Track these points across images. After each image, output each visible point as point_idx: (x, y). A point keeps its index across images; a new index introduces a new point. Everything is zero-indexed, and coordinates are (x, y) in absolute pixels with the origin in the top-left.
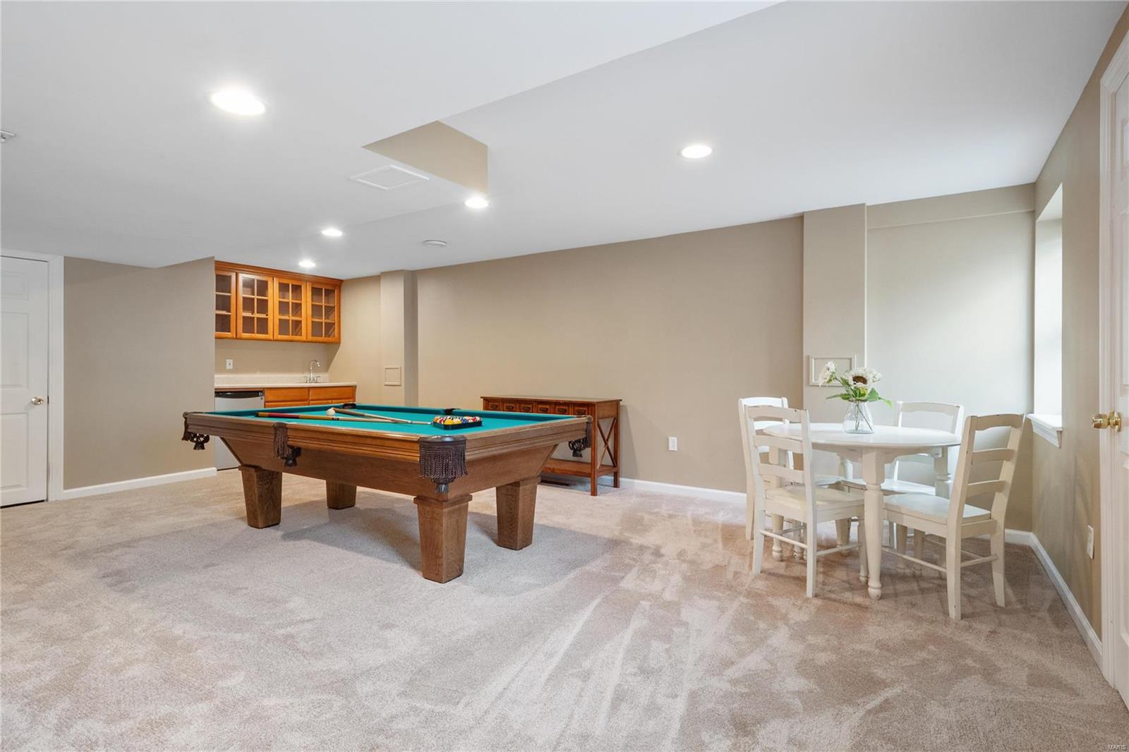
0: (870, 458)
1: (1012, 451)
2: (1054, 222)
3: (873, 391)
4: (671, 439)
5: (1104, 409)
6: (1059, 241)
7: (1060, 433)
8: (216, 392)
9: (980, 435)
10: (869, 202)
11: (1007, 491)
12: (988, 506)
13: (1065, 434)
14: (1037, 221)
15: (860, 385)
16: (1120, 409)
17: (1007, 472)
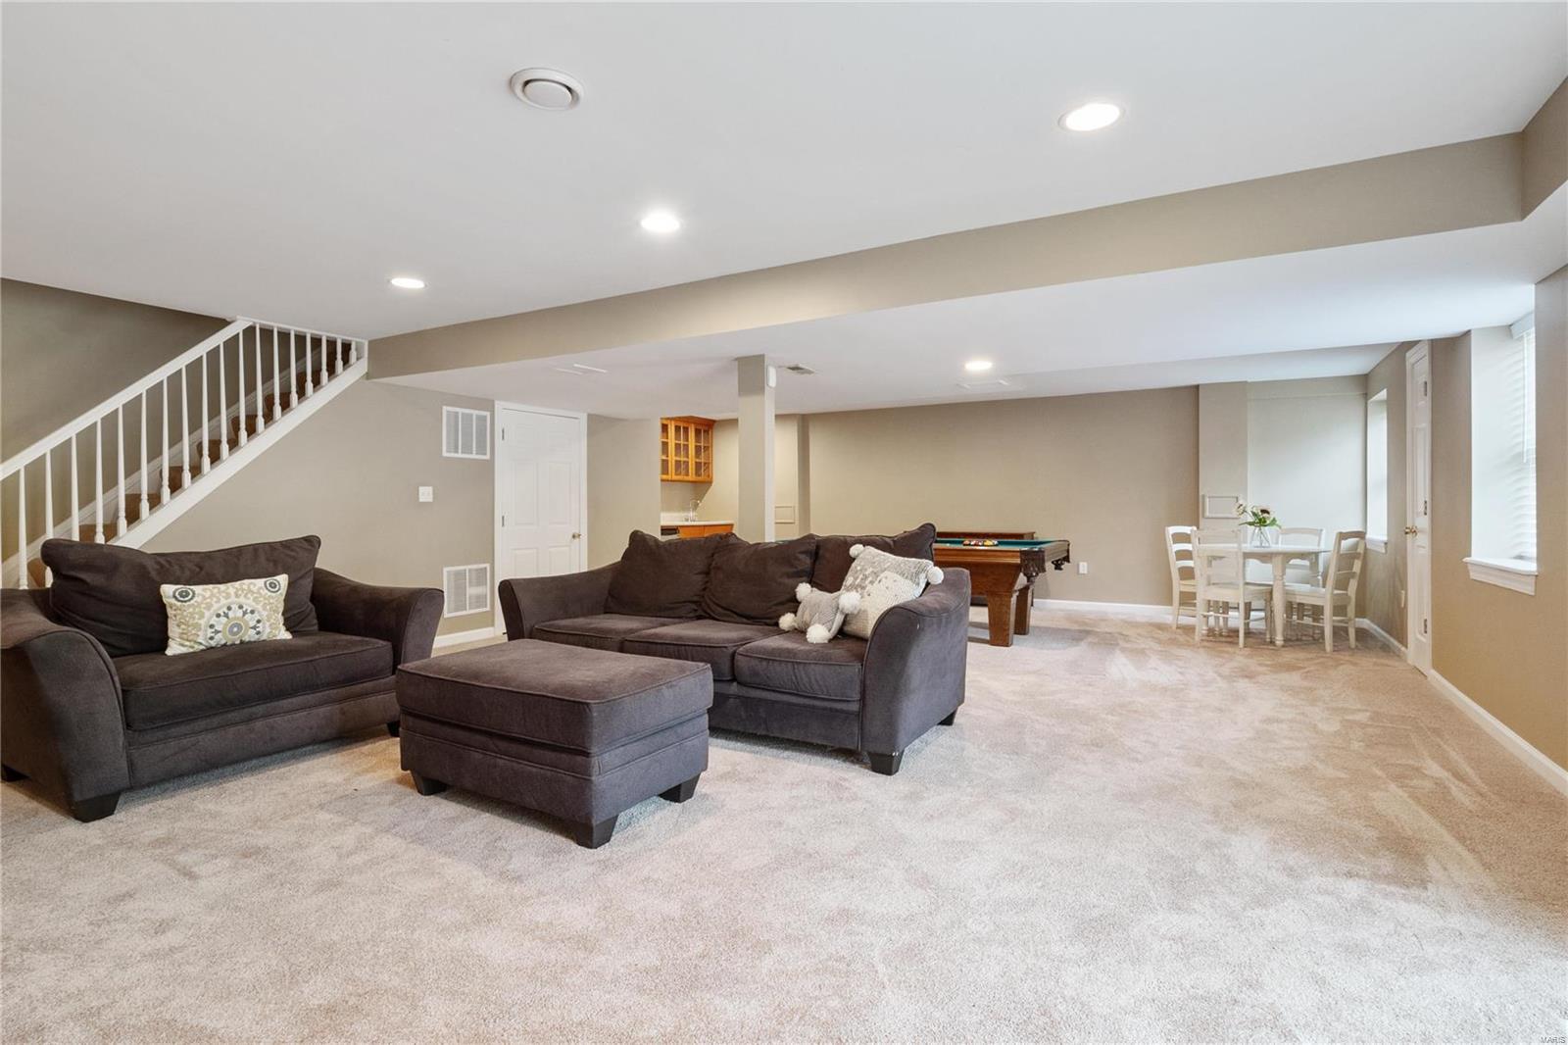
0: (1278, 560)
1: (1360, 554)
2: (1380, 402)
3: (1274, 520)
4: (1081, 564)
5: (1409, 525)
6: (1385, 415)
7: (1386, 544)
8: (662, 530)
9: (1343, 542)
10: (1249, 381)
11: (1357, 578)
12: (1346, 589)
13: (1389, 546)
14: (1369, 402)
15: (1265, 515)
16: (1416, 524)
17: (1357, 567)
